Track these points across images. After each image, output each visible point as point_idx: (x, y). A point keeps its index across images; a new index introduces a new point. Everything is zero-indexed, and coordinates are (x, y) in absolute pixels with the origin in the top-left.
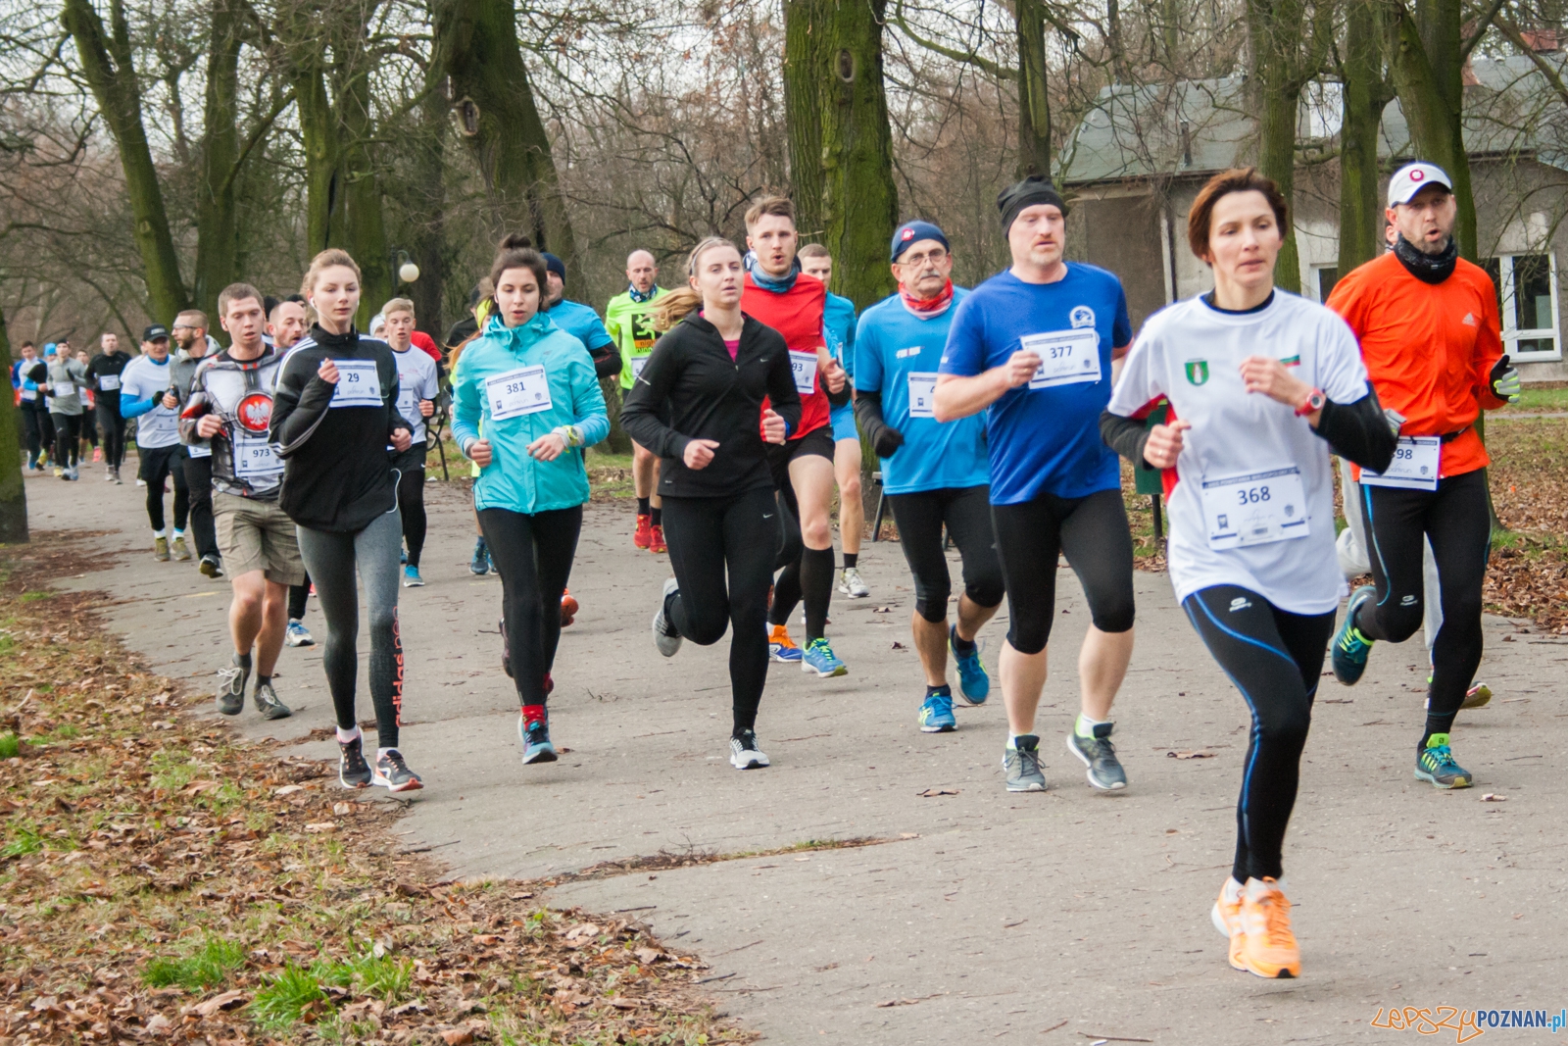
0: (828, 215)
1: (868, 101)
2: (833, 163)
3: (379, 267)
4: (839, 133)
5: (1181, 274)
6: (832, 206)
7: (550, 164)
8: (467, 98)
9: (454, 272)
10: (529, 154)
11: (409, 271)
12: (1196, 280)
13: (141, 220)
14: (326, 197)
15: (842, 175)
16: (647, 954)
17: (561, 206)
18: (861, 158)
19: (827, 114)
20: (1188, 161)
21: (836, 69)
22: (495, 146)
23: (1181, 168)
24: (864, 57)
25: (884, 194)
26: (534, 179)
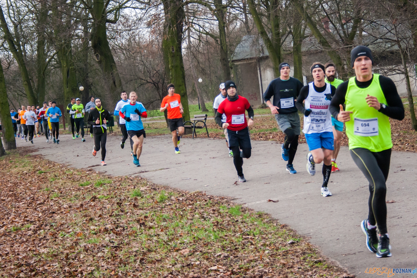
0: (171, 78)
1: (178, 55)
2: (171, 68)
3: (76, 88)
4: (172, 62)
5: (263, 80)
6: (172, 76)
7: (116, 67)
8: (97, 53)
9: (92, 88)
10: (111, 65)
11: (81, 88)
12: (266, 81)
13: (24, 81)
14: (67, 75)
15: (173, 70)
16: (140, 178)
17: (119, 76)
18: (177, 67)
19: (170, 59)
20: (263, 53)
21: (171, 50)
22: (104, 63)
23: (261, 55)
24: (176, 47)
25: (181, 73)
26: (113, 70)
